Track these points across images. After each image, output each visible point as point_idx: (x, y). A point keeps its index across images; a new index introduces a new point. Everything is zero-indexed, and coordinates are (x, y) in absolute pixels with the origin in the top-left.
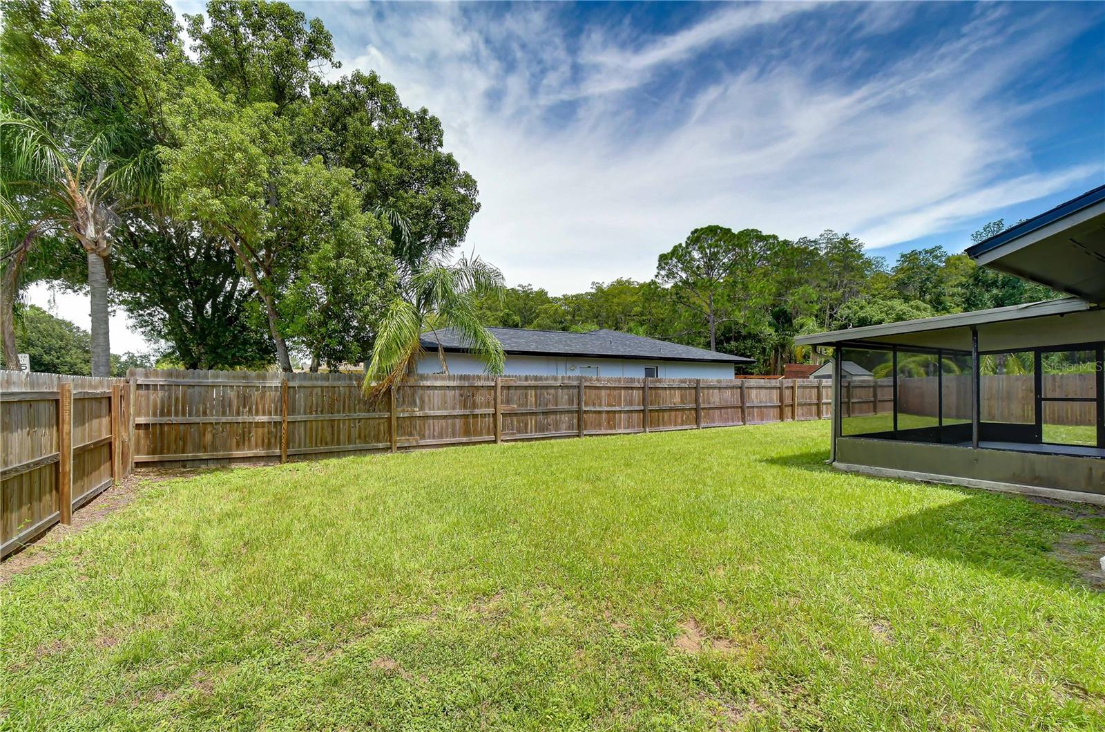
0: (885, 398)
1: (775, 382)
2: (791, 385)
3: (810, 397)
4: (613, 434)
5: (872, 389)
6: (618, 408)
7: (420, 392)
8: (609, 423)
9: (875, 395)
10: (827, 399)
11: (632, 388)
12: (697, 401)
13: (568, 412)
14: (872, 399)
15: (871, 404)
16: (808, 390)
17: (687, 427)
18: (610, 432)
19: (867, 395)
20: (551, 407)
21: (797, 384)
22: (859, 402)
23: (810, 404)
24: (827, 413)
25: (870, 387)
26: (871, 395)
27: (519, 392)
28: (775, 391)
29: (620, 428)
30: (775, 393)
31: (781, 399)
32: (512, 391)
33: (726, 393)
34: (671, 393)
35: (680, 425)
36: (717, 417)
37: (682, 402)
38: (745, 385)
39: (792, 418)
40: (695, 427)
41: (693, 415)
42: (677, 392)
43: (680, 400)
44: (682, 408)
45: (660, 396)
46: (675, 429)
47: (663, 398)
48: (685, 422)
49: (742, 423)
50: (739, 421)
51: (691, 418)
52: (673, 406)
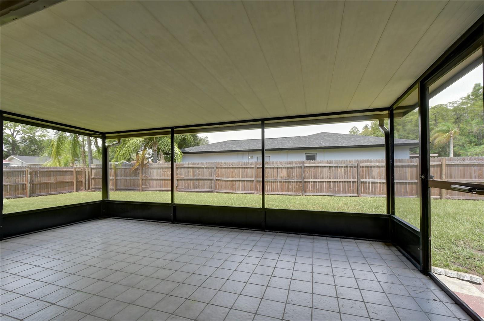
4: (234, 193)
6: (237, 179)
7: (150, 170)
8: (232, 187)
11: (247, 168)
12: (302, 176)
13: (209, 180)
17: (291, 193)
18: (231, 191)
20: (200, 177)
27: (186, 170)
29: (239, 190)
32: (182, 170)
33: (338, 170)
34: (278, 171)
35: (286, 192)
36: (326, 188)
37: (288, 176)
38: (362, 165)
39: (440, 195)
40: (301, 193)
41: (299, 186)
42: (284, 170)
43: (286, 175)
44: (287, 180)
45: (269, 173)
46: (281, 194)
47: (271, 174)
48: (292, 190)
49: (357, 195)
50: (353, 193)
51: (297, 187)
52: (279, 179)
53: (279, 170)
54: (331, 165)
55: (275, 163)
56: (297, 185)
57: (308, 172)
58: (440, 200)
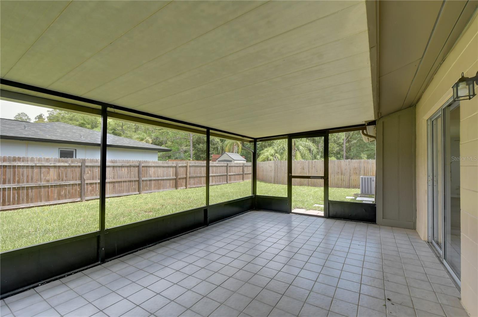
0: (248, 173)
1: (171, 163)
2: (185, 165)
3: (201, 173)
5: (241, 168)
9: (243, 171)
10: (213, 173)
12: (81, 178)
14: (242, 173)
15: (241, 176)
16: (199, 168)
19: (239, 171)
21: (189, 164)
22: (234, 175)
23: (200, 177)
24: (213, 182)
25: (240, 166)
26: (241, 171)
28: (172, 169)
30: (171, 171)
31: (176, 174)
33: (122, 170)
34: (42, 172)
35: (55, 200)
36: (110, 190)
37: (59, 178)
38: (143, 165)
39: (185, 186)
40: (79, 199)
41: (76, 190)
42: (52, 170)
43: (56, 178)
44: (58, 184)
45: (23, 175)
46: (46, 204)
47: (28, 176)
48: (65, 197)
49: (138, 193)
50: (135, 191)
51: (73, 193)
52: (43, 183)
53: (43, 170)
54: (116, 164)
55: (35, 159)
56: (72, 189)
57: (89, 172)
58: (185, 189)
